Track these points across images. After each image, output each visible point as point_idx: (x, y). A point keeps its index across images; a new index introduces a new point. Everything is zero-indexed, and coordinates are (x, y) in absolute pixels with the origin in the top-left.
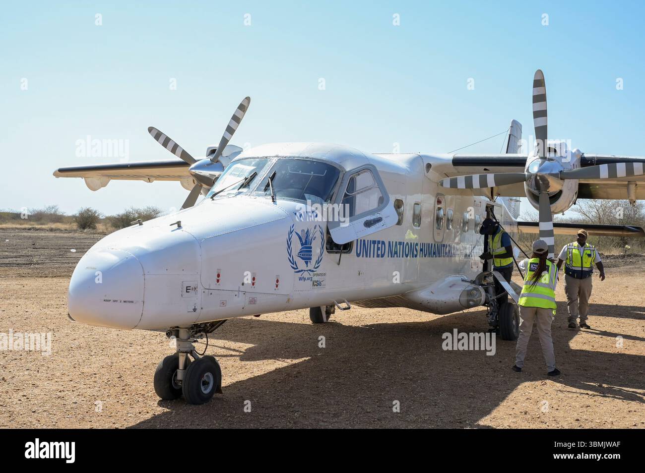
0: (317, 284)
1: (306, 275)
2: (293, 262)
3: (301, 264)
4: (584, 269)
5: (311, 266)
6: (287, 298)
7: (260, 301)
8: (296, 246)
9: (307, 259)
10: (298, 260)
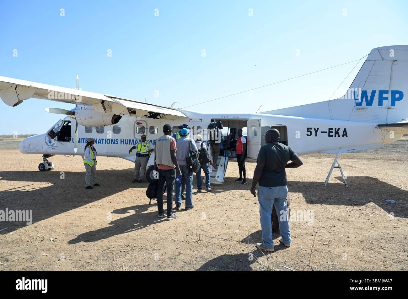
0: (55, 149)
1: (50, 146)
4: (141, 153)
5: (52, 144)
6: (46, 151)
7: (39, 151)
8: (47, 140)
9: (50, 143)
10: (48, 143)
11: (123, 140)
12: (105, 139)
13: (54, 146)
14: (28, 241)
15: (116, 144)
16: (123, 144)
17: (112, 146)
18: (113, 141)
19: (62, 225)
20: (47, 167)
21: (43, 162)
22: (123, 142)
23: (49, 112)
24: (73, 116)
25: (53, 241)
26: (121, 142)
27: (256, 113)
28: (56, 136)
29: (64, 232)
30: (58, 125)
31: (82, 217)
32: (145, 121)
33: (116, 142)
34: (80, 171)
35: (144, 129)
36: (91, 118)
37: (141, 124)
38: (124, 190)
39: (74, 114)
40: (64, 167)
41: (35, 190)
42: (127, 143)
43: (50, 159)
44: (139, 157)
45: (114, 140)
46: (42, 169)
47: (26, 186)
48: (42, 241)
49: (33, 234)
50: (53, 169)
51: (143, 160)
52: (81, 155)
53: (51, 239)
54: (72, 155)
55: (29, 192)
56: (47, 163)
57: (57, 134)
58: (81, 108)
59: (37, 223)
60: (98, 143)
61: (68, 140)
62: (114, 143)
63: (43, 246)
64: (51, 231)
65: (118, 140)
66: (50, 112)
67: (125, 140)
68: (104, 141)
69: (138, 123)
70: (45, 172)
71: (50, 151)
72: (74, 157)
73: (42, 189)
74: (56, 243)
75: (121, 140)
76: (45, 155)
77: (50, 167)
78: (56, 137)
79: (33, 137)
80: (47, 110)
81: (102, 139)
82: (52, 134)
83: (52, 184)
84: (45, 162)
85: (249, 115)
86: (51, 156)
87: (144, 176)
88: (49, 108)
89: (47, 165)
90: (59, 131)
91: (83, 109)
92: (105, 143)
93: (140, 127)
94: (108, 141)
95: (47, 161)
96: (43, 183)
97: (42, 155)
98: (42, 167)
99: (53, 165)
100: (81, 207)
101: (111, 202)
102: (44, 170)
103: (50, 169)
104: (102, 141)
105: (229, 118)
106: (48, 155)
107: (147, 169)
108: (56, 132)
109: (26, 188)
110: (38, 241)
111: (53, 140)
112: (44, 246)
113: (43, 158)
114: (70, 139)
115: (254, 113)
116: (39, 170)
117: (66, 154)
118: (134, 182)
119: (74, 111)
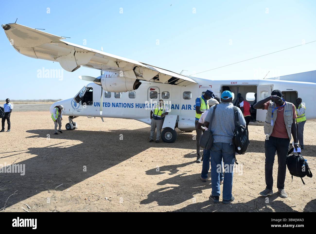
0: (79, 111)
1: (76, 109)
2: (73, 107)
3: (74, 107)
4: (158, 116)
5: (77, 107)
6: (72, 113)
7: (66, 113)
8: (73, 103)
9: (76, 106)
10: (74, 106)
11: (138, 104)
12: (122, 103)
13: (79, 109)
14: (86, 199)
15: (132, 107)
16: (138, 108)
17: (128, 109)
18: (129, 106)
19: (110, 183)
20: (72, 127)
21: (69, 122)
22: (138, 106)
23: (81, 79)
24: (99, 83)
25: (108, 200)
26: (136, 106)
27: (264, 79)
28: (80, 100)
29: (114, 191)
30: (82, 91)
31: (124, 175)
32: (157, 87)
33: (131, 106)
34: (99, 130)
35: (157, 95)
36: (116, 84)
37: (154, 89)
38: (146, 149)
39: (100, 81)
40: (84, 127)
41: (71, 147)
42: (141, 106)
43: (74, 120)
44: (156, 119)
45: (130, 104)
46: (68, 128)
47: (61, 143)
48: (98, 199)
49: (87, 191)
50: (77, 128)
51: (158, 122)
52: (100, 117)
53: (107, 198)
54: (93, 116)
55: (66, 149)
56: (72, 123)
57: (81, 99)
58: (107, 75)
59: (87, 179)
60: (116, 107)
61: (90, 104)
62: (130, 107)
63: (101, 205)
64: (102, 189)
65: (133, 104)
66: (83, 79)
67: (140, 104)
68: (121, 105)
69: (151, 89)
70: (71, 131)
71: (75, 113)
72: (95, 118)
73: (76, 146)
74: (112, 202)
75: (136, 104)
76: (70, 116)
77: (74, 127)
78: (81, 102)
79: (61, 101)
80: (80, 77)
81: (119, 103)
82: (78, 99)
83: (82, 142)
84: (70, 122)
85: (259, 81)
86: (75, 117)
87: (160, 137)
88: (82, 76)
89: (72, 125)
90: (83, 96)
91: (108, 76)
92: (122, 107)
93: (152, 93)
94: (125, 105)
95: (72, 121)
96: (74, 141)
97: (68, 116)
98: (68, 127)
99: (77, 125)
100: (117, 165)
101: (141, 161)
102: (70, 129)
103: (74, 128)
104: (119, 105)
105: (238, 84)
106: (73, 116)
107: (162, 130)
108: (80, 97)
109: (62, 145)
110: (95, 200)
111: (78, 104)
112: (103, 206)
113: (69, 119)
114: (92, 103)
115: (262, 79)
116: (66, 129)
117: (89, 116)
118: (150, 142)
119: (100, 78)
